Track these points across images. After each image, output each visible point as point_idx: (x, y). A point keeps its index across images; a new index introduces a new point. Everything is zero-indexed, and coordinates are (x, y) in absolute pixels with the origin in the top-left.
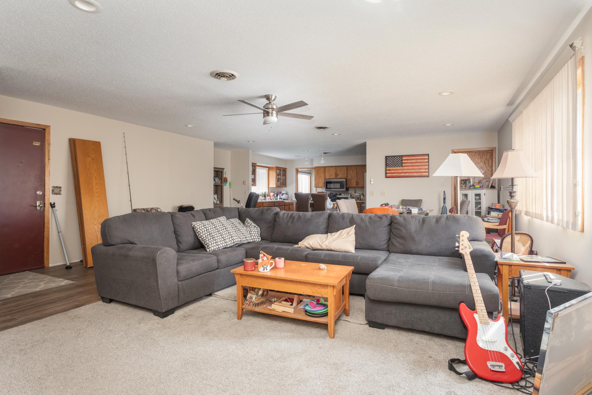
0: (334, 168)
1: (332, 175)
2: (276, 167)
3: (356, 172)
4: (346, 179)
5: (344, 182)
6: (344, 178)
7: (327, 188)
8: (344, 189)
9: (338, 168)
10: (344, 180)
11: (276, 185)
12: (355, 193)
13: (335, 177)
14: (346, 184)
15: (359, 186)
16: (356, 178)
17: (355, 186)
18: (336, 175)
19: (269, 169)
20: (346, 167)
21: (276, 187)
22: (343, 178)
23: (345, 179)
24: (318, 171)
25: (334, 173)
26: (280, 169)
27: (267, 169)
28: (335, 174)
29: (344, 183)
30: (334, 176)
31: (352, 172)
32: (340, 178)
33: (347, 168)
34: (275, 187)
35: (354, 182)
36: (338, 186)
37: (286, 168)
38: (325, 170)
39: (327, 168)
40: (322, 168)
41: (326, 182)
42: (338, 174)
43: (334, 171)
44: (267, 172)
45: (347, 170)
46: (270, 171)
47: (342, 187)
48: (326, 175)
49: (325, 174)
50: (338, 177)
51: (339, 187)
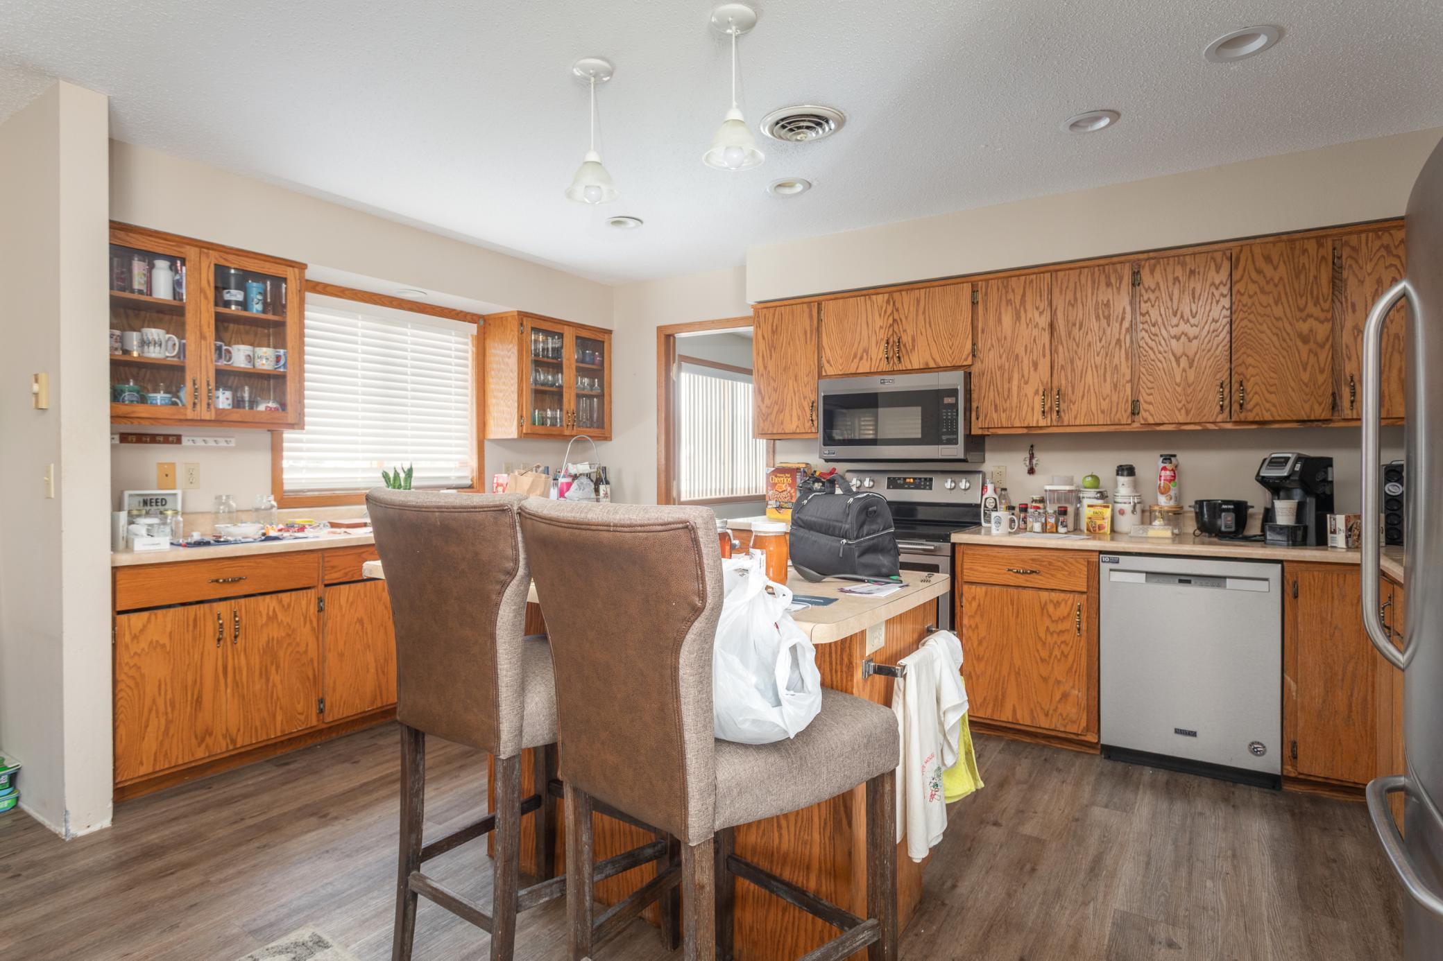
0: (880, 299)
1: (866, 351)
2: (523, 316)
3: (1047, 315)
4: (968, 377)
5: (953, 392)
6: (955, 368)
7: (829, 440)
8: (954, 442)
9: (906, 299)
10: (954, 380)
11: (520, 425)
12: (1031, 471)
13: (884, 366)
14: (968, 409)
15: (1066, 419)
16: (1044, 365)
17: (1036, 419)
18: (896, 348)
19: (486, 326)
20: (967, 288)
21: (524, 436)
22: (946, 369)
23: (960, 374)
24: (773, 332)
25: (882, 335)
26: (557, 329)
27: (473, 328)
28: (883, 344)
29: (948, 400)
30: (877, 355)
31: (1018, 318)
32: (926, 369)
33: (974, 292)
34: (514, 435)
35: (1029, 390)
36: (909, 422)
37: (610, 332)
38: (820, 320)
39: (830, 307)
40: (798, 309)
41: (825, 398)
42: (904, 339)
43: (879, 322)
44: (469, 349)
45: (974, 303)
46: (489, 343)
47: (936, 430)
48: (827, 353)
49: (819, 348)
50: (905, 360)
51: (918, 434)
